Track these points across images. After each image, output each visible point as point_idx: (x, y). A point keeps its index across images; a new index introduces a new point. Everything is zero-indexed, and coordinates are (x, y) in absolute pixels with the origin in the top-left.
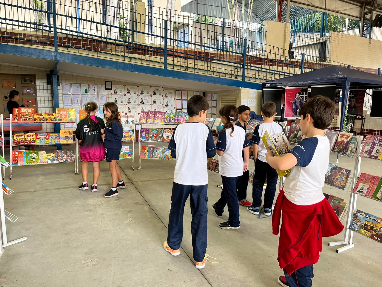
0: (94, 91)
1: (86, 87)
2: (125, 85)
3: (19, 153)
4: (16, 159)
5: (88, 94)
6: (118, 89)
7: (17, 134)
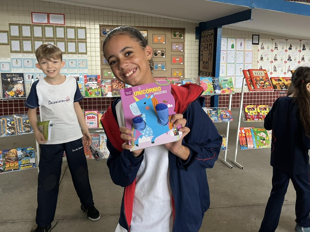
0: (241, 46)
1: (233, 41)
2: (273, 39)
4: (243, 139)
5: (234, 50)
6: (265, 43)
7: (249, 106)
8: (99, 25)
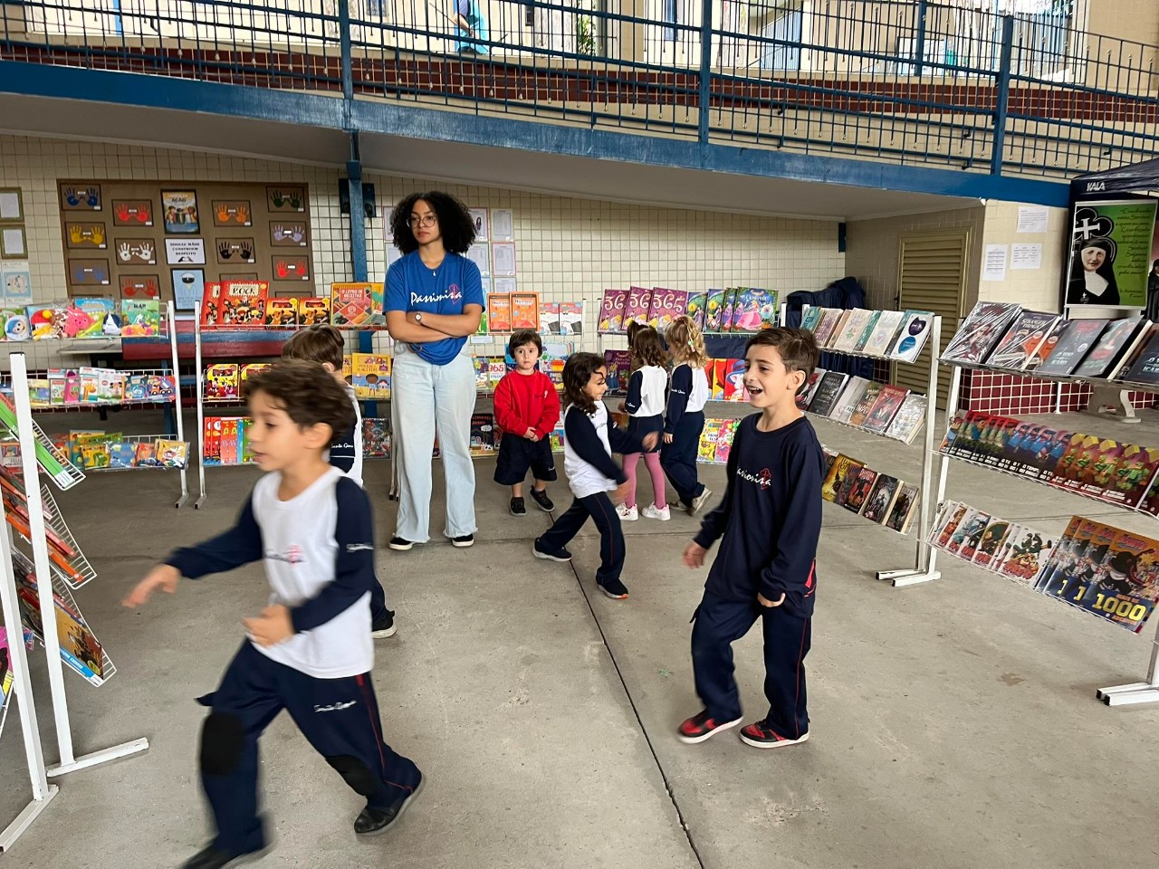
0: (478, 228)
3: (223, 425)
4: (214, 444)
7: (217, 367)
8: (58, 180)
